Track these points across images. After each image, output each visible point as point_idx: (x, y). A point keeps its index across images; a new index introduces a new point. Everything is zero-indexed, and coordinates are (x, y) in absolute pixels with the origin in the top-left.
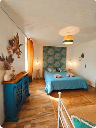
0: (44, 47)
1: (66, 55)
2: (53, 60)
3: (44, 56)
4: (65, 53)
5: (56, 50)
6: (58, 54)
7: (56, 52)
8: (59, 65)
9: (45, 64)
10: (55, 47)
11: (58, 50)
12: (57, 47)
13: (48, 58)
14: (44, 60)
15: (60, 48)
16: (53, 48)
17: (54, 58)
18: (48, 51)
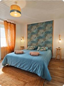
0: (28, 25)
1: (52, 30)
2: (37, 38)
3: (28, 34)
4: (51, 29)
5: (40, 27)
6: (42, 31)
7: (40, 28)
8: (43, 43)
9: (29, 42)
10: (38, 23)
11: (42, 26)
12: (40, 23)
13: (31, 36)
14: (28, 38)
15: (44, 23)
16: (37, 24)
17: (37, 35)
18: (31, 29)
